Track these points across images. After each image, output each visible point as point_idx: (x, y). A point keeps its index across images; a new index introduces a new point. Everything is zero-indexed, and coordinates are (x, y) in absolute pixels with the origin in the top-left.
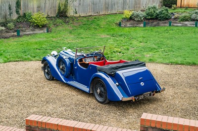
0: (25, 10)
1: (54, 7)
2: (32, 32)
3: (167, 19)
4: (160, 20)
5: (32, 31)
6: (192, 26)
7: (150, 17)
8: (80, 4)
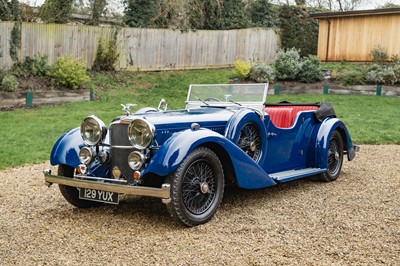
0: (30, 52)
1: (88, 48)
2: (58, 99)
3: (318, 80)
4: (305, 82)
5: (60, 96)
6: (371, 93)
7: (285, 76)
8: (139, 45)
